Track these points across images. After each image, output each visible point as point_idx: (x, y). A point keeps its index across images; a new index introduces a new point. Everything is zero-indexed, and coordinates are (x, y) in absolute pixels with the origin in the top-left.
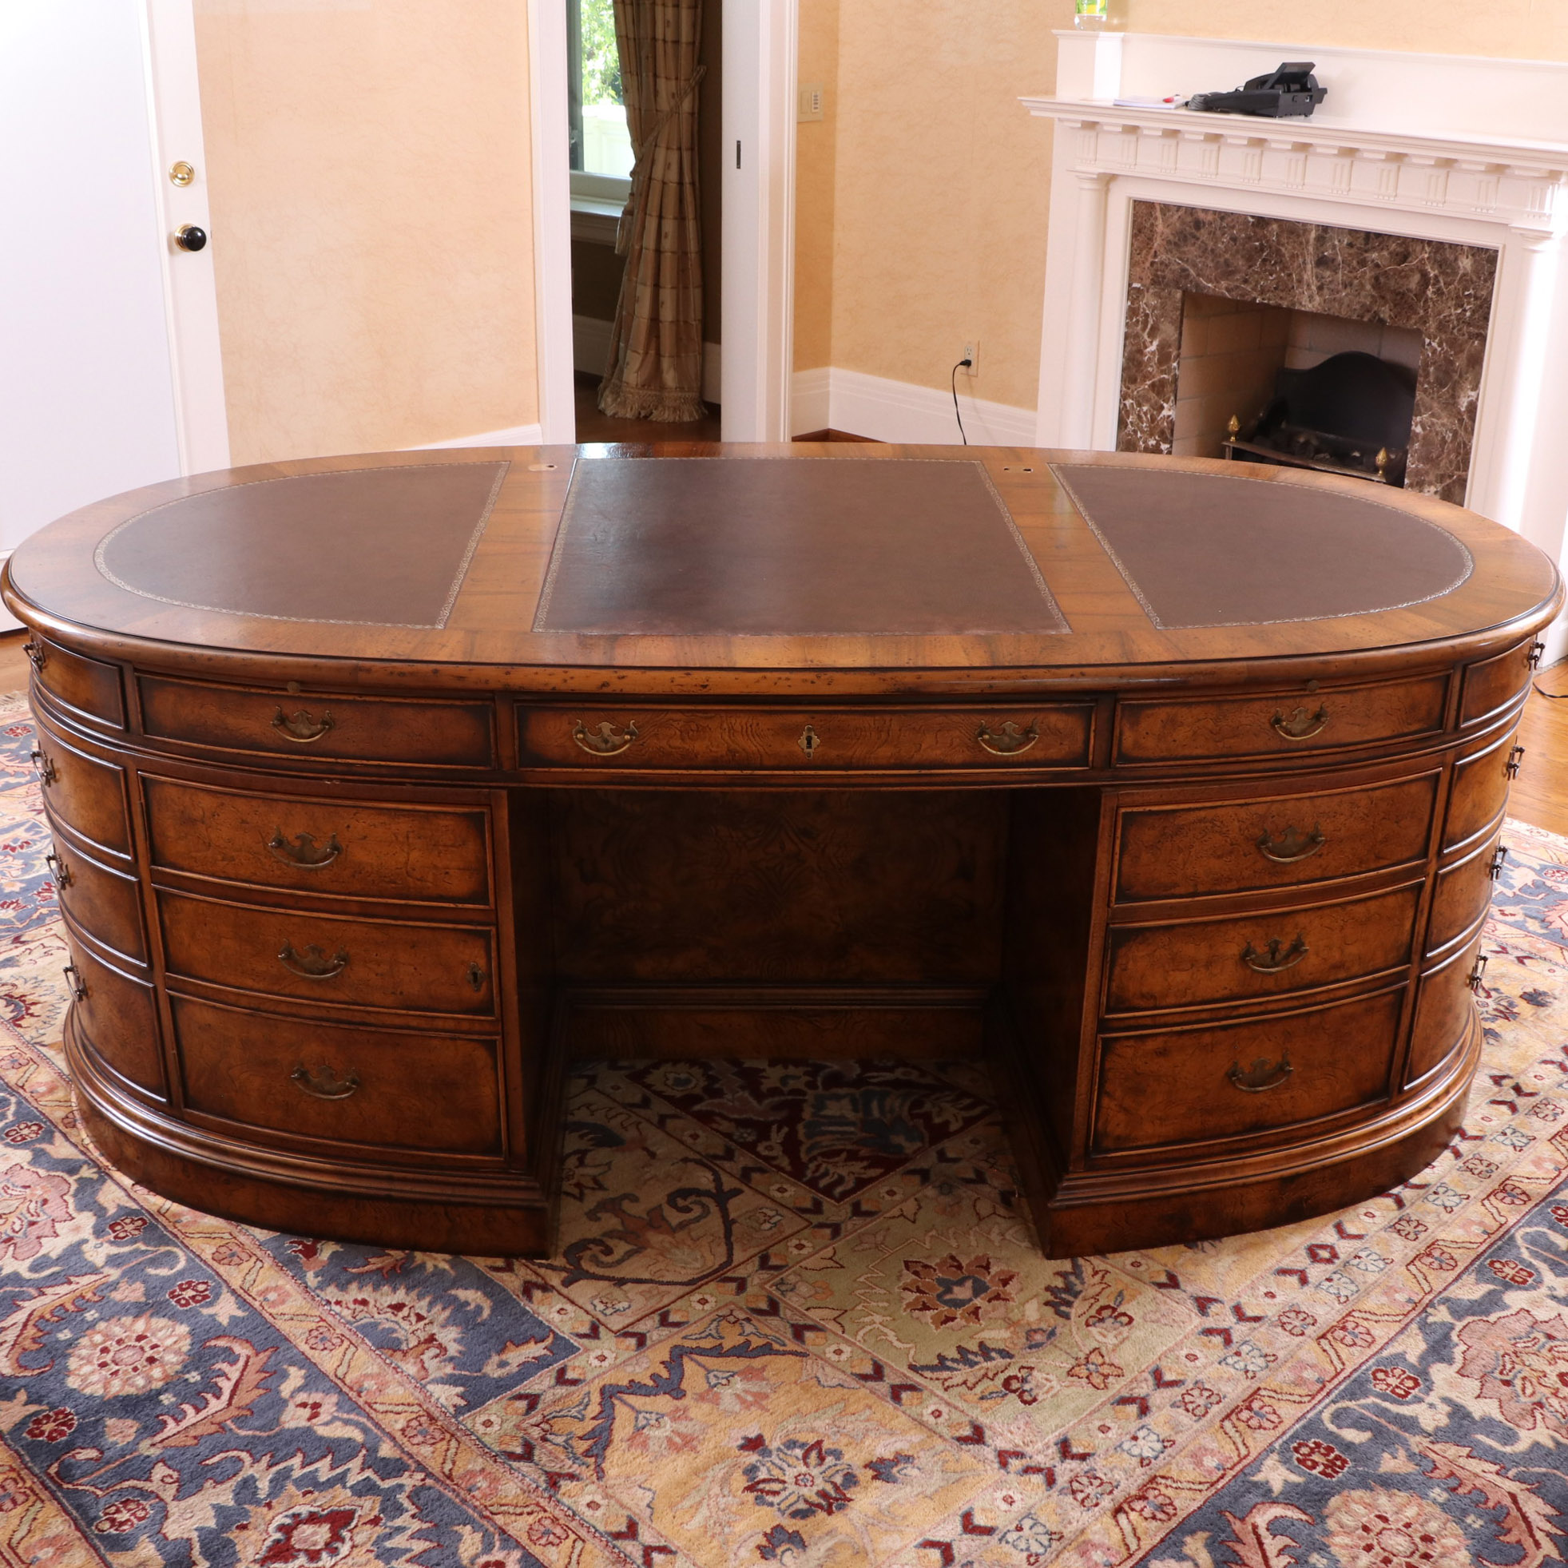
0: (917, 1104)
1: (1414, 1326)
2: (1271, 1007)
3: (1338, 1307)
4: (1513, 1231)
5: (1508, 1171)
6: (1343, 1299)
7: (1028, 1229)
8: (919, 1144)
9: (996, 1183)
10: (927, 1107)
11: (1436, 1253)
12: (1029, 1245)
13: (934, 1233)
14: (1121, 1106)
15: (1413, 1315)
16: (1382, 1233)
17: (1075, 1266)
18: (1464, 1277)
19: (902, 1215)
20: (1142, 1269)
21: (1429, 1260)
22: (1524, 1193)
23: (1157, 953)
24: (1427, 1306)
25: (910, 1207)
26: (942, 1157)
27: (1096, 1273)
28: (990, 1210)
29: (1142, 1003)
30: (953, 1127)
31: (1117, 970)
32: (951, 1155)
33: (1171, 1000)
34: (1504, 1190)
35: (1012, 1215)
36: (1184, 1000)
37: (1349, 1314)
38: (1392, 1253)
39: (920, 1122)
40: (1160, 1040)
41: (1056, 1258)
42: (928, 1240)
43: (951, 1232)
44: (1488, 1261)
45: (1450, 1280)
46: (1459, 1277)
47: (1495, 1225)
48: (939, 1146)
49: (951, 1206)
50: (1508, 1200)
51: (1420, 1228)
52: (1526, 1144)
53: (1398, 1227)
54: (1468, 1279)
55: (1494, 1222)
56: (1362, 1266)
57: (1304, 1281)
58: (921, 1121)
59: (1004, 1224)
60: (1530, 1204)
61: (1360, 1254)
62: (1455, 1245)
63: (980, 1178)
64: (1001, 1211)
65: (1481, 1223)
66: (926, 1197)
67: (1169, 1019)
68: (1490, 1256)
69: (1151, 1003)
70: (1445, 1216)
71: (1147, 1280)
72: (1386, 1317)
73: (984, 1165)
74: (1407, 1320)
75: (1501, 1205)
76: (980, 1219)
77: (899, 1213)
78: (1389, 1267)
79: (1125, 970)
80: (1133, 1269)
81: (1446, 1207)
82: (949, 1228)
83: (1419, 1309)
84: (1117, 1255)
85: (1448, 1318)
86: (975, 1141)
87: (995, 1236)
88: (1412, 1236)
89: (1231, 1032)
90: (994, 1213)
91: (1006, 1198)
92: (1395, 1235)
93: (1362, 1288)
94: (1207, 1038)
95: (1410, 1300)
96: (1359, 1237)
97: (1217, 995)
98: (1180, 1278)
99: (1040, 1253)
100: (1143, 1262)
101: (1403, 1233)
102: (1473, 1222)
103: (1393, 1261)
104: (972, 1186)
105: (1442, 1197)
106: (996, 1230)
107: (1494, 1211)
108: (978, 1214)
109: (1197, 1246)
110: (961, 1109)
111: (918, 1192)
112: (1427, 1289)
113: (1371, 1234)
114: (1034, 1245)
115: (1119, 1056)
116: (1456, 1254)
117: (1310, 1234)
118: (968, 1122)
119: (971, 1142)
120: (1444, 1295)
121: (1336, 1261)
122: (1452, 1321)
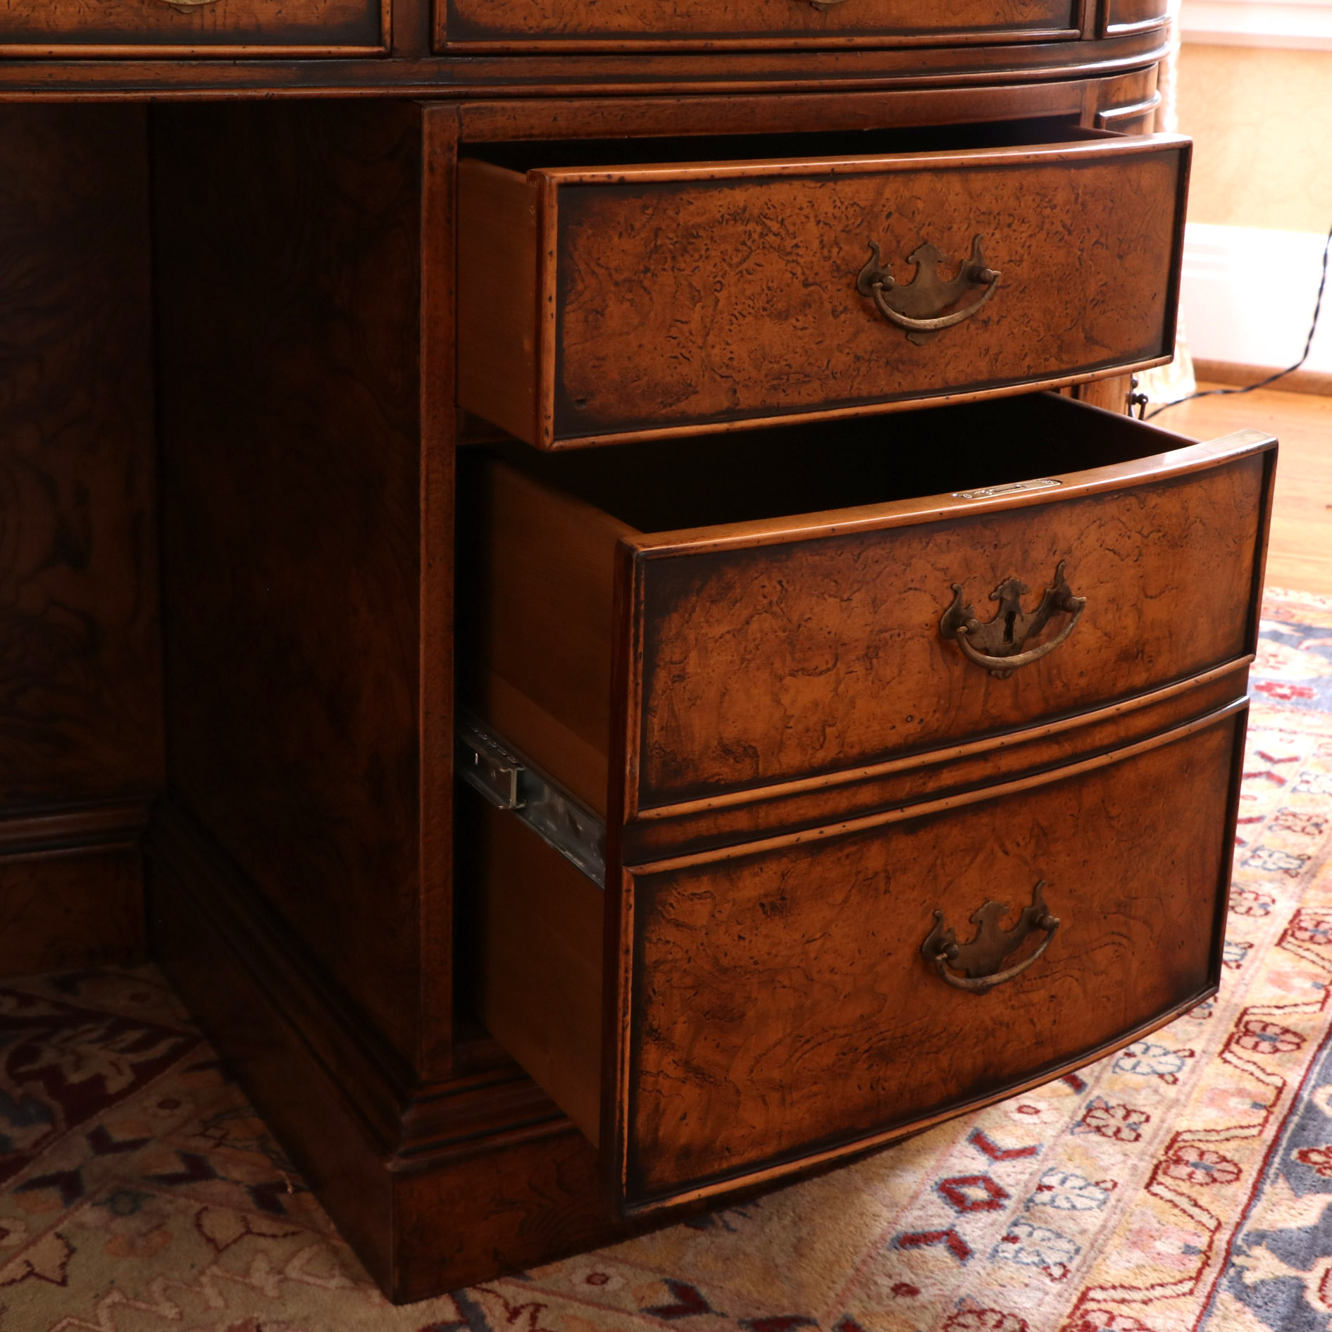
0: (27, 1053)
1: (1225, 1297)
2: (1009, 763)
3: (1055, 1287)
4: (1305, 1095)
5: (1236, 1000)
6: (1057, 1272)
7: (335, 1251)
8: (46, 1128)
9: (236, 1174)
10: (49, 1056)
11: (1191, 1156)
12: (347, 1283)
13: (116, 1297)
14: (687, 1064)
15: (1210, 1275)
16: (1068, 1138)
17: (463, 1307)
18: (1267, 1188)
19: (31, 1273)
20: (611, 1286)
21: (1183, 1171)
22: (1286, 1031)
23: (754, 626)
24: (1228, 1253)
25: (47, 1254)
26: (101, 1142)
27: (514, 1313)
28: (238, 1229)
29: (726, 772)
30: (113, 1086)
31: (662, 677)
32: (118, 1136)
33: (791, 758)
34: (1247, 1032)
35: (291, 1228)
36: (821, 756)
37: (1083, 1298)
38: (1106, 1170)
39: (38, 1088)
40: (772, 869)
41: (414, 1299)
42: (103, 1315)
43: (156, 1287)
44: (1295, 1154)
45: (1244, 1199)
46: (1256, 1192)
47: (1271, 1093)
48: (92, 1124)
49: (145, 1235)
50: (1265, 1046)
51: (1134, 1118)
52: (1243, 956)
53: (1094, 1122)
54: (1277, 1189)
55: (1262, 1088)
56: (1061, 1202)
57: (961, 1250)
58: (41, 1084)
59: (278, 1249)
60: (1310, 1049)
61: (1047, 1181)
62: (1214, 1137)
63: (198, 1170)
64: (262, 1224)
65: (1241, 1092)
66: (81, 1226)
67: (789, 812)
68: (1293, 1144)
69: (745, 770)
70: (1171, 1092)
71: (633, 1306)
72: (1159, 1291)
73: (200, 1145)
74: (1204, 1289)
75: (1257, 1057)
76: (219, 1249)
77: (24, 1270)
78: (1113, 1196)
79: (681, 677)
80: (596, 1289)
81: (1161, 1076)
82: (148, 1283)
83: (1217, 1262)
84: (550, 1269)
85: (1284, 1270)
86: (169, 1104)
87: (261, 1275)
88: (1126, 1134)
89: (925, 836)
90: (249, 1232)
91: (267, 1199)
92: (1095, 1137)
93: (1083, 1242)
94: (875, 858)
95: (1188, 1250)
96: (1029, 1152)
97: (893, 739)
98: (703, 1291)
99: (376, 1295)
100: (610, 1271)
101: (1110, 1132)
102: (1225, 1094)
103: (1115, 1185)
104: (183, 1188)
105: (1145, 1060)
106: (261, 1265)
107: (1251, 1068)
108: (210, 1240)
109: (713, 1223)
110: (123, 1051)
111: (60, 1220)
112: (1212, 1224)
113: (1046, 1142)
114: (356, 1281)
115: (678, 925)
116: (1228, 1150)
117: (930, 1162)
118: (144, 1074)
119: (162, 1105)
120: (1248, 1226)
121: (1005, 1202)
122: (1293, 1272)
